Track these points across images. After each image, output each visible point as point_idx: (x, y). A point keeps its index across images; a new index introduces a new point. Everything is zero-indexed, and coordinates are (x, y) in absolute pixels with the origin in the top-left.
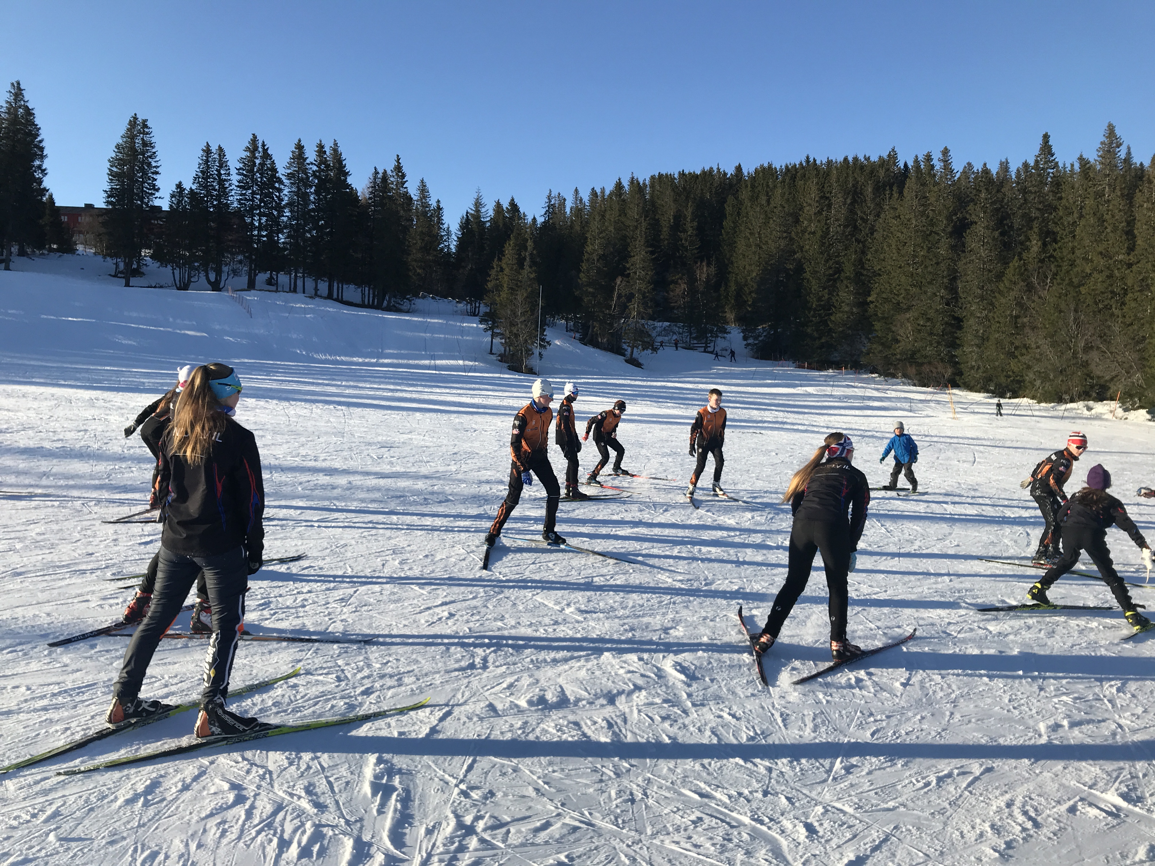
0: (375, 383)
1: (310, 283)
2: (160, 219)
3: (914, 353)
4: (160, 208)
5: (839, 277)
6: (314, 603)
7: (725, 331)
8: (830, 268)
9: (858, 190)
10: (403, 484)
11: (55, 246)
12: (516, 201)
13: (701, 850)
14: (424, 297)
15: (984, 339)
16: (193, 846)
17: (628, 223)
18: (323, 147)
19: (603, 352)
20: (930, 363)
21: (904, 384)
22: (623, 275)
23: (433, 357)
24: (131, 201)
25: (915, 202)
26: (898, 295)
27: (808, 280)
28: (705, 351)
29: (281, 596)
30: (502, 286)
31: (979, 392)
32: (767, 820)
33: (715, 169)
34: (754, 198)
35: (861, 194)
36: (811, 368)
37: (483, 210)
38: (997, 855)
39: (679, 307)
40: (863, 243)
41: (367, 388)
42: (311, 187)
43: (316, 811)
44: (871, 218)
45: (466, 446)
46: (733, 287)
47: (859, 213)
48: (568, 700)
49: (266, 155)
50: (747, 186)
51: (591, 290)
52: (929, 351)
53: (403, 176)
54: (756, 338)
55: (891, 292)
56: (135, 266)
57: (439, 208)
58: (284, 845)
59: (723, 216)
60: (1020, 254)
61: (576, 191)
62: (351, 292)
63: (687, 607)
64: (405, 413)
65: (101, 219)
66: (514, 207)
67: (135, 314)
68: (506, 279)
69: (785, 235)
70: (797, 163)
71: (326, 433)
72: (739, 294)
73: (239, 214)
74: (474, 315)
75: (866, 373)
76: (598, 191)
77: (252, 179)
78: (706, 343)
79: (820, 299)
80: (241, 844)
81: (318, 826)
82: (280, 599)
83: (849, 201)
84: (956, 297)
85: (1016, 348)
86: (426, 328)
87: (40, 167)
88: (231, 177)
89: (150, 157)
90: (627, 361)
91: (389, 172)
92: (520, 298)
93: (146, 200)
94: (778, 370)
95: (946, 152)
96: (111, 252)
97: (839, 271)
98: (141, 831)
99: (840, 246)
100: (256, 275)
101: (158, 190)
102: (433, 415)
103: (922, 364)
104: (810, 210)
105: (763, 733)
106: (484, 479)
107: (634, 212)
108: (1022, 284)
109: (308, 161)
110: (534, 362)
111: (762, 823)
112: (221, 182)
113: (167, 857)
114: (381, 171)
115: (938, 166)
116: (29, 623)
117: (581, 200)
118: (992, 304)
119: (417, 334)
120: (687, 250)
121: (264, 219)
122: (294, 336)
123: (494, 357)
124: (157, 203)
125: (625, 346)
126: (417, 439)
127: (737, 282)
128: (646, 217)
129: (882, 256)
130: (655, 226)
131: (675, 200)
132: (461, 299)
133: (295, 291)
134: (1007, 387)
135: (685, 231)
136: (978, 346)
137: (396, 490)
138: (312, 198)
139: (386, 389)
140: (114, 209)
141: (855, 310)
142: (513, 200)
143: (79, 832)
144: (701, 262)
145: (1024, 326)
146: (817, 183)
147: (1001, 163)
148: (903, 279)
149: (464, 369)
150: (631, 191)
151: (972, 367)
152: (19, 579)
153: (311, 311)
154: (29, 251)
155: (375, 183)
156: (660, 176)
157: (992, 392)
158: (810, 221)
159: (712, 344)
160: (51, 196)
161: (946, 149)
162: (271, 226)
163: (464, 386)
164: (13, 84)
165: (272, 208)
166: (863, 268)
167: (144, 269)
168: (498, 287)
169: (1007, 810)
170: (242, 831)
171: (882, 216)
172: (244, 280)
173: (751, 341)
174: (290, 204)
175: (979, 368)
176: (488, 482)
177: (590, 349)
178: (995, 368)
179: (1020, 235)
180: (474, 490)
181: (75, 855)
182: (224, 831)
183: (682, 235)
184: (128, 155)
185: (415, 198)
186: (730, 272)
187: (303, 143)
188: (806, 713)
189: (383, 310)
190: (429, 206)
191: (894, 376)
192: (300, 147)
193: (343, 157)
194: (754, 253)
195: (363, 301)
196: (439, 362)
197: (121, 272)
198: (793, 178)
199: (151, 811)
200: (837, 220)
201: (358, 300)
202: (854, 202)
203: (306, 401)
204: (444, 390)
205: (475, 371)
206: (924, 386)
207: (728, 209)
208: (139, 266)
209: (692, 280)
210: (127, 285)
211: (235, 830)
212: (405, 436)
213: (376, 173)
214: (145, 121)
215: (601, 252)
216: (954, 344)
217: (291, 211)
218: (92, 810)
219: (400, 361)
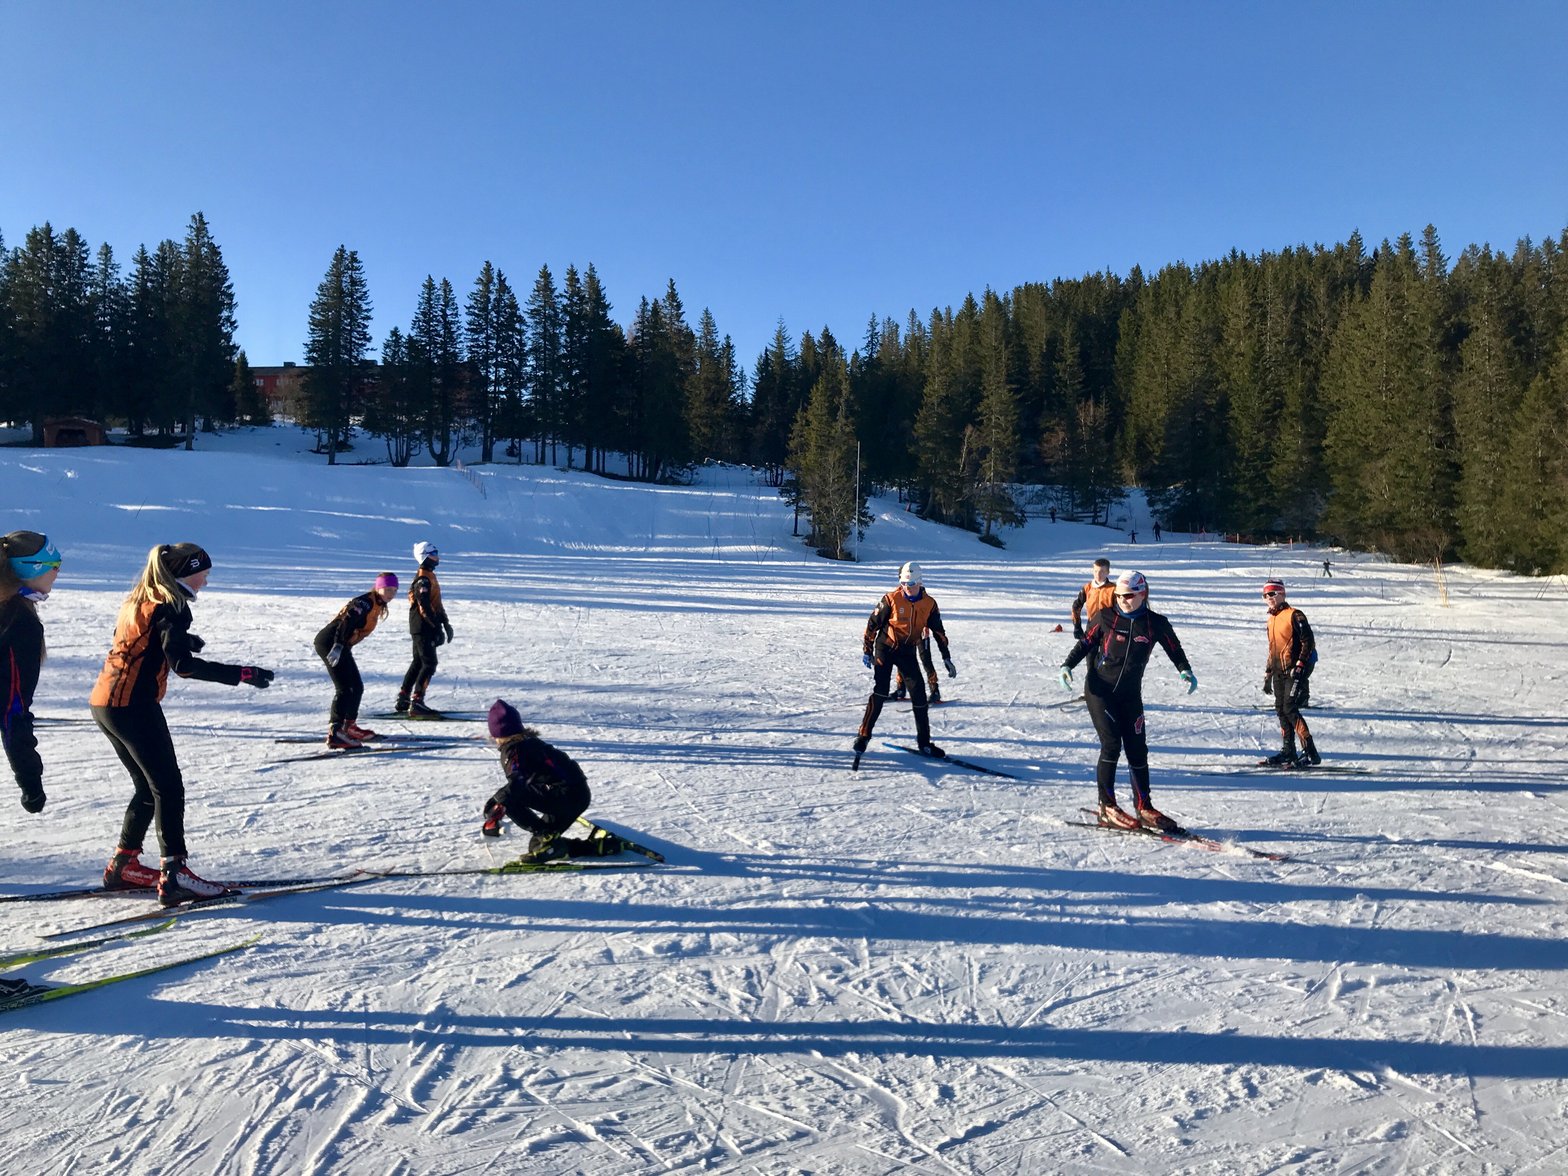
0: (635, 577)
1: (562, 452)
2: (372, 376)
3: (1392, 516)
4: (374, 362)
5: (1280, 415)
6: (441, 836)
7: (1121, 494)
8: (1267, 401)
9: (1306, 292)
10: (618, 699)
11: (248, 418)
12: (831, 332)
13: (793, 1113)
14: (709, 464)
15: (1497, 492)
16: (179, 1092)
17: (983, 352)
18: (575, 274)
19: (948, 528)
20: (1416, 530)
21: (1379, 560)
22: (974, 424)
23: (717, 543)
24: (337, 354)
25: (1387, 304)
26: (1366, 436)
27: (1236, 419)
28: (1094, 523)
29: (403, 829)
30: (808, 445)
31: (1492, 568)
32: (895, 1082)
33: (1104, 274)
34: (1158, 311)
35: (1310, 297)
36: (1244, 541)
37: (788, 345)
38: (1176, 1124)
39: (1057, 464)
40: (1316, 365)
41: (624, 585)
42: (561, 326)
43: (338, 1059)
44: (1325, 330)
45: (724, 653)
46: (1132, 434)
47: (1308, 323)
48: (709, 946)
49: (504, 288)
50: (1148, 295)
51: (929, 444)
52: (1414, 512)
53: (679, 306)
54: (1166, 502)
55: (1356, 431)
56: (341, 438)
57: (729, 347)
58: (285, 1093)
59: (1117, 336)
60: (1545, 370)
61: (913, 313)
62: (615, 461)
63: (925, 843)
64: (661, 614)
65: (301, 380)
66: (828, 338)
67: (339, 499)
68: (813, 435)
69: (1202, 358)
70: (1220, 259)
71: (546, 640)
72: (1141, 442)
73: (472, 365)
74: (776, 485)
75: (1324, 546)
76: (943, 312)
77: (486, 319)
78: (1095, 511)
79: (1254, 446)
80: (235, 1092)
81: (332, 1076)
82: (400, 833)
83: (1292, 308)
84: (1452, 435)
85: (1545, 504)
86: (709, 504)
87: (228, 319)
88: (460, 319)
89: (360, 298)
90: (981, 539)
91: (661, 302)
92: (831, 459)
93: (355, 354)
94: (1196, 545)
95: (1430, 232)
96: (311, 421)
97: (1280, 405)
98: (126, 1076)
99: (1282, 371)
100: (492, 443)
101: (369, 340)
102: (698, 616)
103: (1403, 531)
104: (1237, 323)
105: (946, 987)
106: (727, 692)
107: (991, 338)
108: (1551, 412)
109: (556, 293)
110: (853, 544)
111: (887, 1084)
112: (447, 325)
113: (145, 1102)
114: (651, 302)
115: (1420, 251)
116: (90, 858)
117: (920, 325)
118: (1506, 443)
119: (698, 513)
120: (1066, 386)
121: (502, 371)
122: (540, 521)
123: (798, 540)
124: (369, 356)
125: (979, 520)
126: (662, 645)
127: (1137, 427)
128: (1008, 343)
129: (1341, 383)
130: (1021, 354)
131: (1049, 319)
132: (758, 465)
133: (543, 462)
134: (1533, 559)
135: (1062, 360)
136: (1488, 503)
137: (607, 706)
138: (562, 340)
139: (647, 585)
140: (316, 366)
141: (1305, 458)
142: (827, 330)
143: (57, 1076)
144: (1087, 401)
145: (1554, 471)
146: (1246, 286)
147: (1520, 243)
148: (1372, 412)
149: (756, 556)
150: (987, 310)
151: (1480, 534)
152: (98, 810)
153: (563, 487)
154: (216, 424)
155: (643, 317)
156: (1028, 287)
157: (1512, 568)
158: (1239, 338)
159: (1103, 514)
160: (243, 355)
161: (1430, 227)
162: (512, 379)
163: (754, 578)
164: (194, 217)
165: (512, 356)
166: (1316, 399)
167: (352, 441)
168: (803, 447)
169: (1223, 1077)
170: (242, 1079)
171: (1341, 325)
172: (479, 450)
173: (1159, 507)
174: (535, 350)
175: (1490, 533)
176: (733, 695)
177: (930, 525)
178: (1513, 533)
179: (1542, 343)
180: (711, 705)
181: (42, 1097)
182: (222, 1078)
183: (1059, 366)
184: (333, 297)
185: (697, 334)
186: (1127, 414)
187: (549, 270)
188: (1016, 965)
189: (656, 482)
190: (715, 344)
191: (1363, 549)
192: (546, 275)
193: (602, 285)
194: (1161, 385)
195: (631, 472)
196: (725, 549)
197: (324, 447)
198: (1213, 280)
199: (146, 1057)
200: (1276, 335)
201: (625, 472)
202: (1299, 309)
203: (535, 601)
204: (724, 585)
205: (773, 559)
206: (1409, 562)
207: (1122, 327)
208: (346, 438)
209: (1073, 425)
210: (332, 462)
211: (234, 1079)
212: (648, 642)
213: (645, 304)
214: (354, 253)
215: (943, 393)
216: (1451, 502)
217: (536, 359)
218: (80, 1053)
219: (676, 549)
